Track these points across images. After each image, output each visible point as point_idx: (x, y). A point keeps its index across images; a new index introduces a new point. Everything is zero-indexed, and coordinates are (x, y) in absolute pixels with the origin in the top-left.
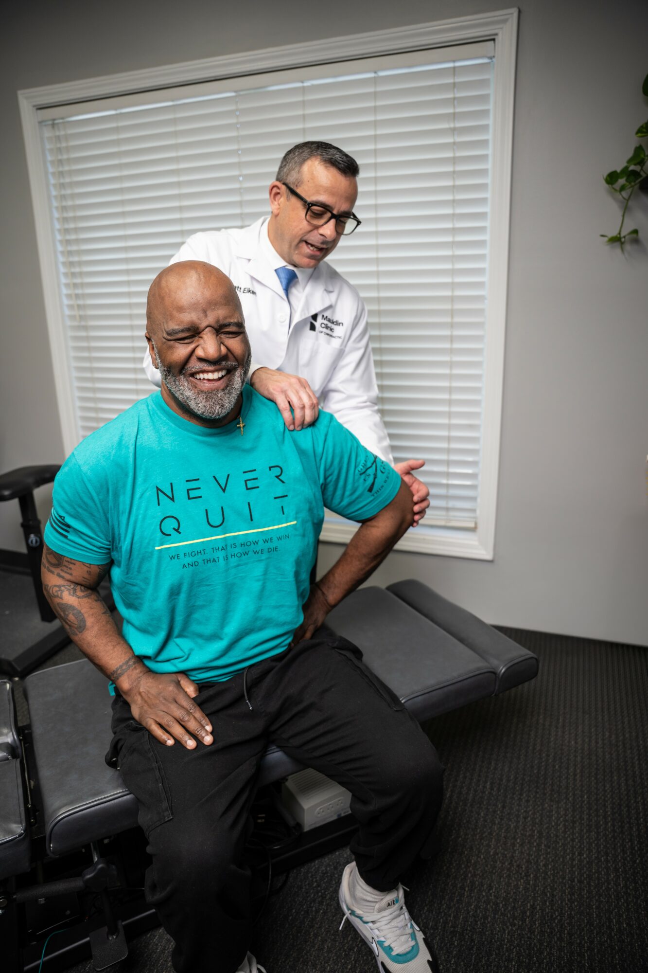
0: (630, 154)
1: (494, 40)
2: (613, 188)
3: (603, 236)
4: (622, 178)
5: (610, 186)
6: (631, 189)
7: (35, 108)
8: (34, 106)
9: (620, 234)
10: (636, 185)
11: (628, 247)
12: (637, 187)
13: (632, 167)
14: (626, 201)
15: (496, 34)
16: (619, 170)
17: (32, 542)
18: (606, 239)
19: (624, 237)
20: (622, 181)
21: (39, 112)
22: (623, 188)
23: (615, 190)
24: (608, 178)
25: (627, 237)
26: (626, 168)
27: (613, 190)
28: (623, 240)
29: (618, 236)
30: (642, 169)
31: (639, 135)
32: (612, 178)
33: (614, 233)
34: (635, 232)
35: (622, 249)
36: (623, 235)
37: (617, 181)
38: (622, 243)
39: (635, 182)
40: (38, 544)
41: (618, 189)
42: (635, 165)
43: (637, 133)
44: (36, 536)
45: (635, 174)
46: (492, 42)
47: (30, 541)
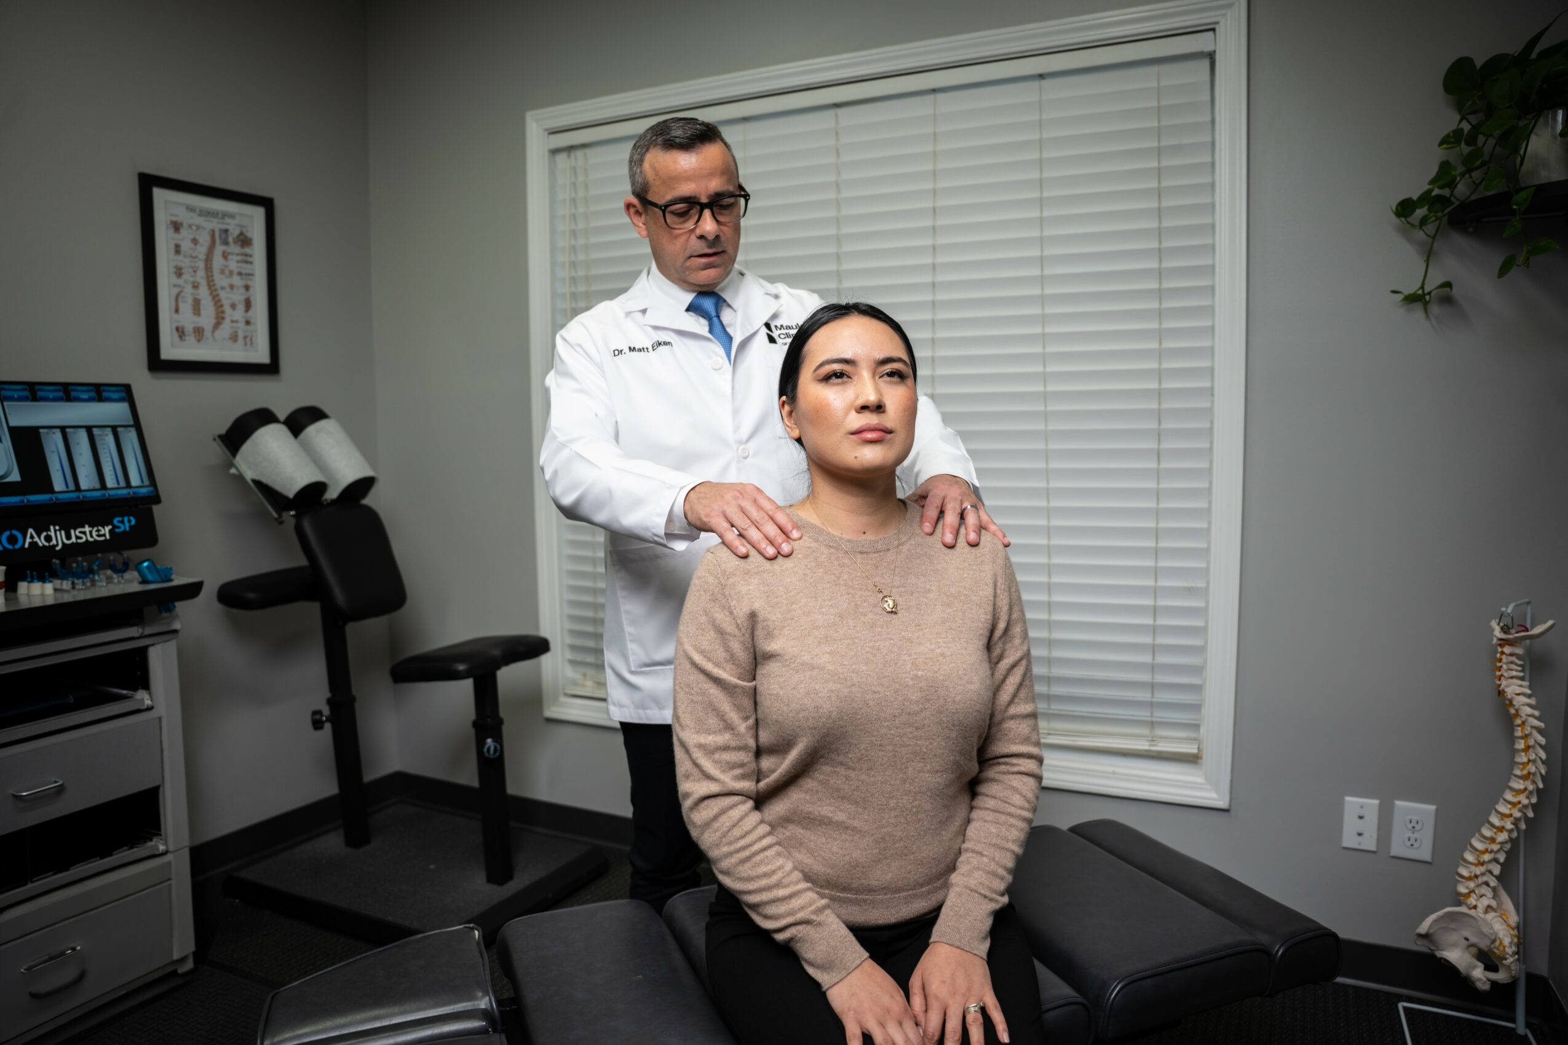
0: (1434, 170)
1: (1214, 30)
2: (1408, 223)
3: (1394, 292)
4: (1421, 207)
5: (1403, 219)
6: (1438, 222)
7: (546, 133)
8: (546, 130)
9: (1422, 287)
10: (1444, 216)
11: (1435, 309)
12: (1445, 219)
13: (1436, 192)
14: (1430, 240)
15: (1217, 23)
16: (1415, 198)
17: (489, 749)
18: (1401, 297)
19: (1429, 293)
20: (1420, 212)
21: (552, 137)
22: (1423, 222)
23: (1413, 226)
24: (1399, 209)
25: (1432, 294)
26: (1429, 191)
27: (1408, 225)
28: (1427, 298)
29: (1420, 292)
30: (1452, 194)
31: (1445, 146)
32: (1405, 208)
33: (1412, 288)
34: (1448, 285)
35: (1426, 311)
36: (1427, 290)
37: (1414, 211)
38: (1426, 304)
39: (1443, 211)
40: (498, 754)
41: (1417, 223)
42: (1440, 188)
43: (1441, 144)
44: (494, 741)
45: (1442, 201)
46: (1211, 33)
47: (485, 750)
